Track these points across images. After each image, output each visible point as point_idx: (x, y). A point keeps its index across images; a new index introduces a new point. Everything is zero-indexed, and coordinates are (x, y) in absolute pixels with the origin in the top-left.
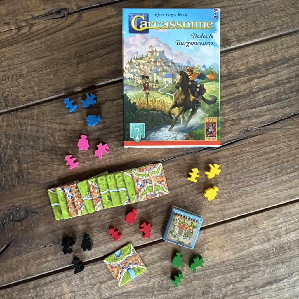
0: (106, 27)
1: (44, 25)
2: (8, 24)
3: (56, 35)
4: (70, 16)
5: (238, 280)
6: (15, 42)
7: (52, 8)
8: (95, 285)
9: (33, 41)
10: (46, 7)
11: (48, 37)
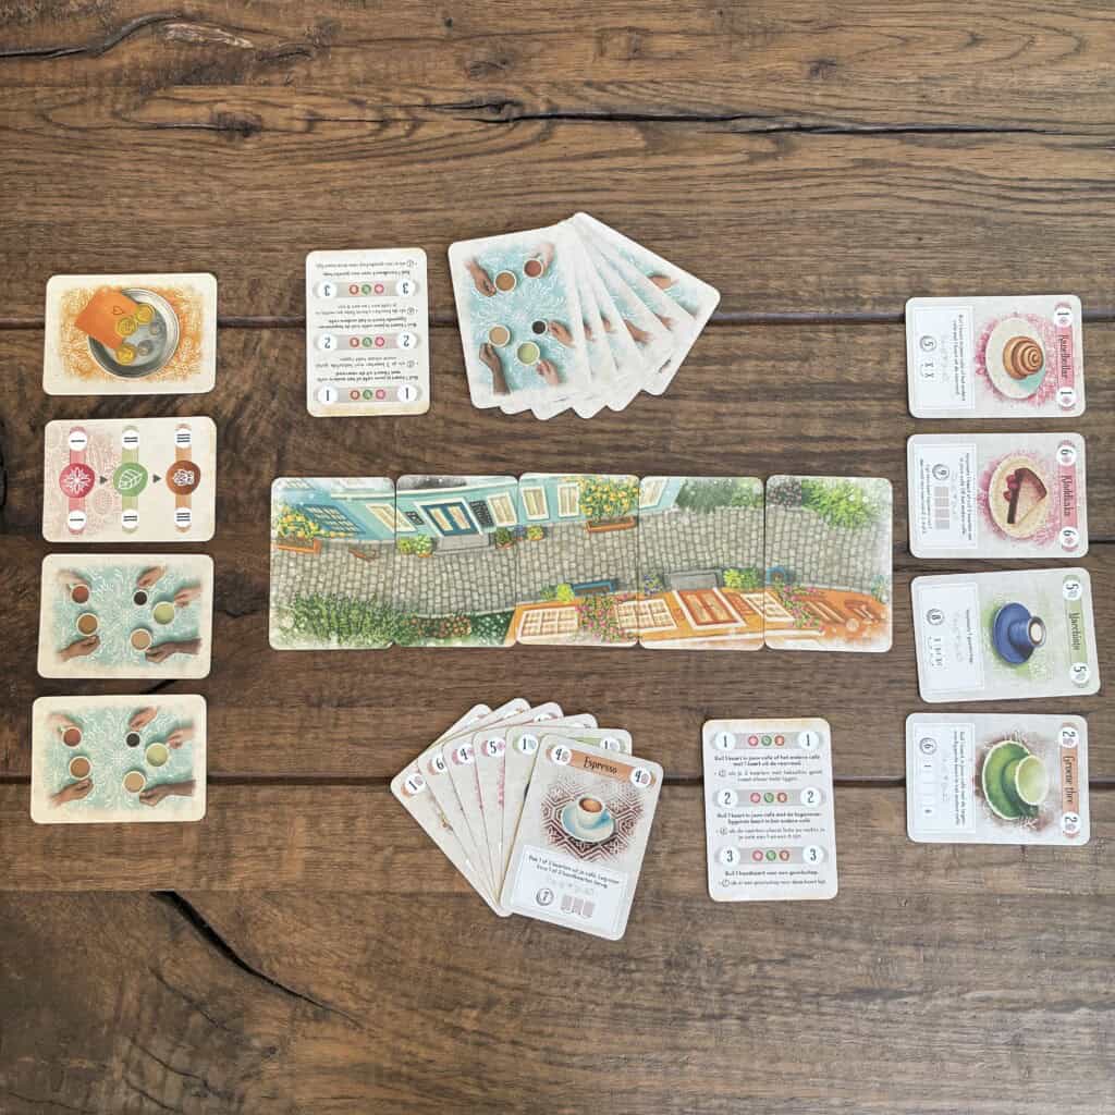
0: (606, 174)
1: (451, 131)
2: (360, 104)
3: (474, 162)
4: (523, 123)
5: (776, 956)
6: (365, 154)
7: (482, 93)
8: (381, 849)
9: (412, 162)
10: (470, 86)
11: (452, 163)
